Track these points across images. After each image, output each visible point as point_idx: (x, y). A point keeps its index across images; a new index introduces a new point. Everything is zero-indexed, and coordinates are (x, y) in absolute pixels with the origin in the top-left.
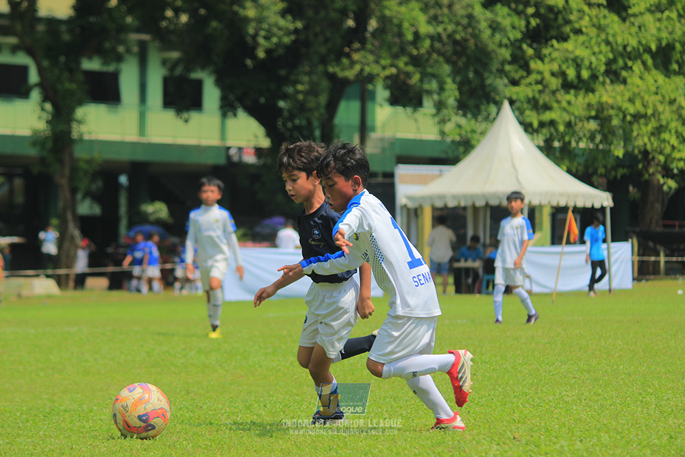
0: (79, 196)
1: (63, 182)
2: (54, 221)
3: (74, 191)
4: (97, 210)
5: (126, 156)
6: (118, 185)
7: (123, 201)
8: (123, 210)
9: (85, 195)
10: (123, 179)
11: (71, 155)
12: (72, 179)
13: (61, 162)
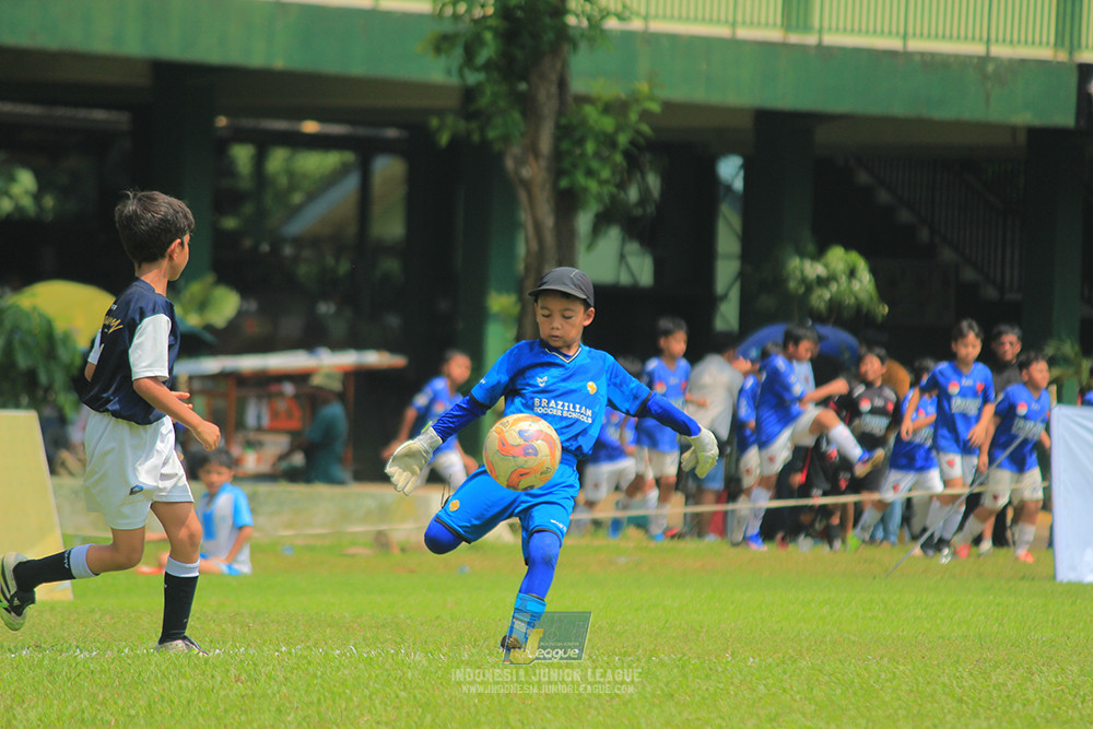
0: (584, 222)
1: (534, 172)
2: (500, 302)
3: (567, 202)
4: (642, 269)
5: (742, 92)
6: (711, 187)
7: (727, 241)
8: (726, 271)
9: (602, 222)
10: (730, 169)
11: (562, 84)
12: (560, 164)
13: (527, 105)
